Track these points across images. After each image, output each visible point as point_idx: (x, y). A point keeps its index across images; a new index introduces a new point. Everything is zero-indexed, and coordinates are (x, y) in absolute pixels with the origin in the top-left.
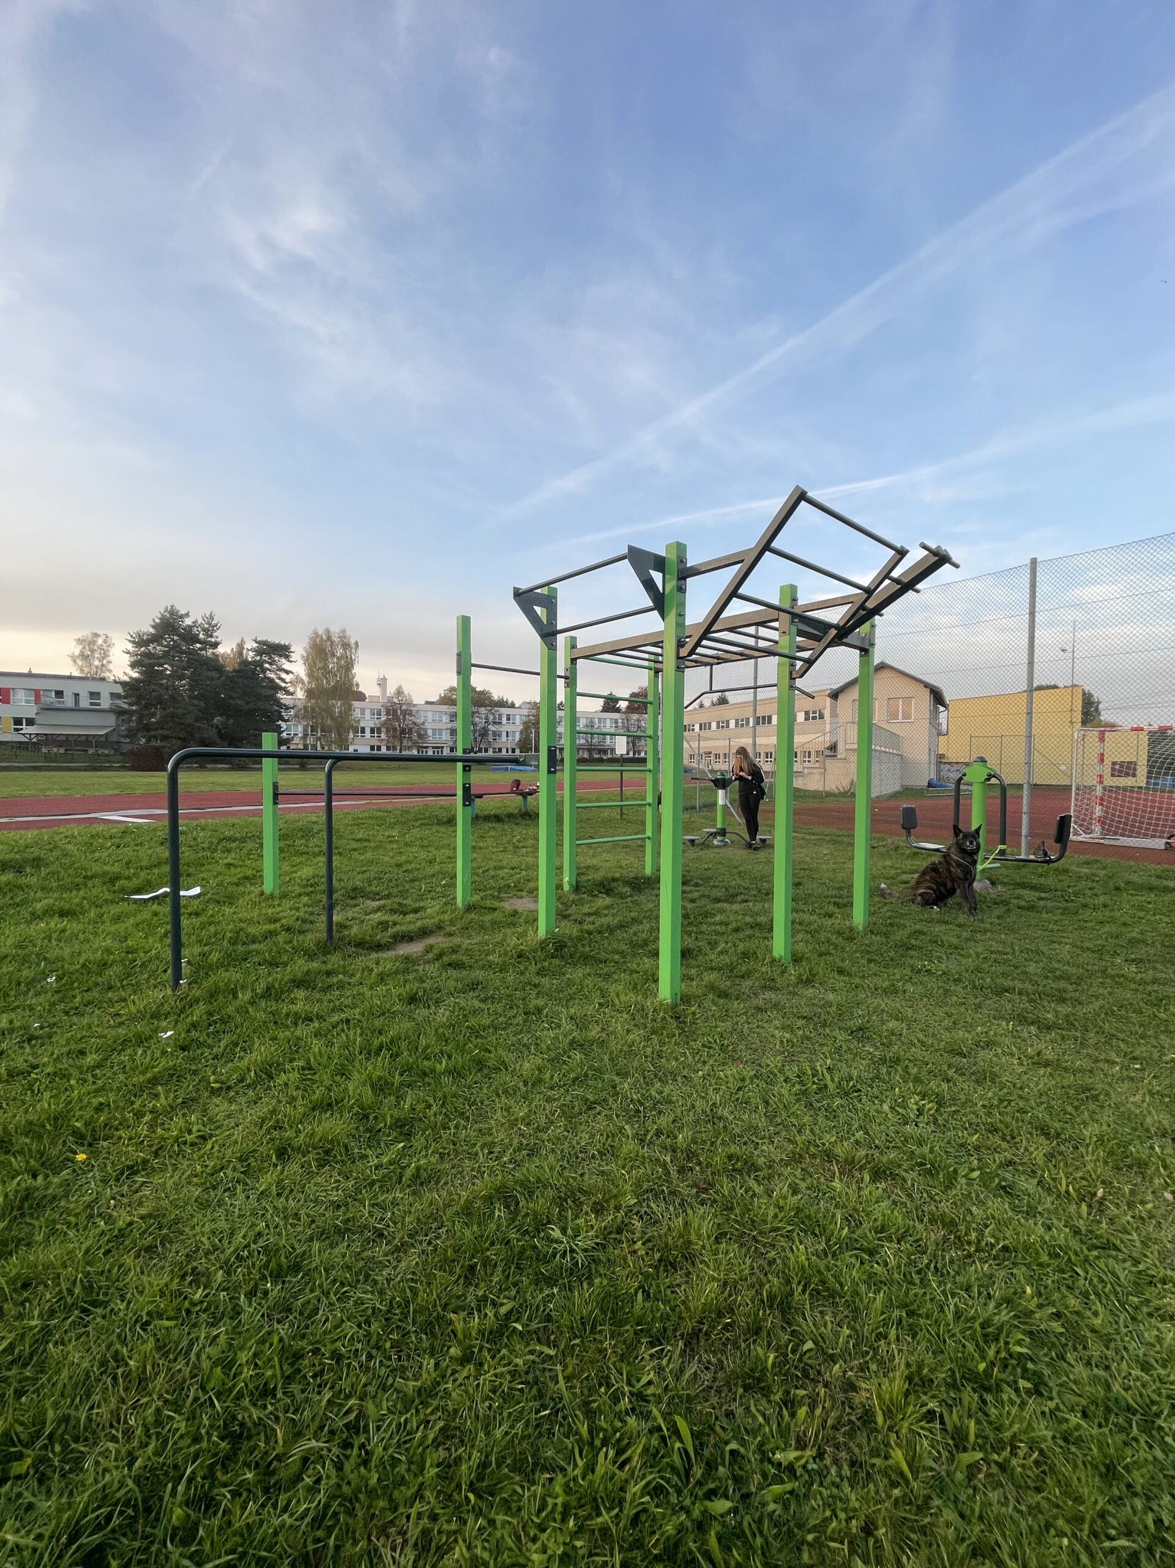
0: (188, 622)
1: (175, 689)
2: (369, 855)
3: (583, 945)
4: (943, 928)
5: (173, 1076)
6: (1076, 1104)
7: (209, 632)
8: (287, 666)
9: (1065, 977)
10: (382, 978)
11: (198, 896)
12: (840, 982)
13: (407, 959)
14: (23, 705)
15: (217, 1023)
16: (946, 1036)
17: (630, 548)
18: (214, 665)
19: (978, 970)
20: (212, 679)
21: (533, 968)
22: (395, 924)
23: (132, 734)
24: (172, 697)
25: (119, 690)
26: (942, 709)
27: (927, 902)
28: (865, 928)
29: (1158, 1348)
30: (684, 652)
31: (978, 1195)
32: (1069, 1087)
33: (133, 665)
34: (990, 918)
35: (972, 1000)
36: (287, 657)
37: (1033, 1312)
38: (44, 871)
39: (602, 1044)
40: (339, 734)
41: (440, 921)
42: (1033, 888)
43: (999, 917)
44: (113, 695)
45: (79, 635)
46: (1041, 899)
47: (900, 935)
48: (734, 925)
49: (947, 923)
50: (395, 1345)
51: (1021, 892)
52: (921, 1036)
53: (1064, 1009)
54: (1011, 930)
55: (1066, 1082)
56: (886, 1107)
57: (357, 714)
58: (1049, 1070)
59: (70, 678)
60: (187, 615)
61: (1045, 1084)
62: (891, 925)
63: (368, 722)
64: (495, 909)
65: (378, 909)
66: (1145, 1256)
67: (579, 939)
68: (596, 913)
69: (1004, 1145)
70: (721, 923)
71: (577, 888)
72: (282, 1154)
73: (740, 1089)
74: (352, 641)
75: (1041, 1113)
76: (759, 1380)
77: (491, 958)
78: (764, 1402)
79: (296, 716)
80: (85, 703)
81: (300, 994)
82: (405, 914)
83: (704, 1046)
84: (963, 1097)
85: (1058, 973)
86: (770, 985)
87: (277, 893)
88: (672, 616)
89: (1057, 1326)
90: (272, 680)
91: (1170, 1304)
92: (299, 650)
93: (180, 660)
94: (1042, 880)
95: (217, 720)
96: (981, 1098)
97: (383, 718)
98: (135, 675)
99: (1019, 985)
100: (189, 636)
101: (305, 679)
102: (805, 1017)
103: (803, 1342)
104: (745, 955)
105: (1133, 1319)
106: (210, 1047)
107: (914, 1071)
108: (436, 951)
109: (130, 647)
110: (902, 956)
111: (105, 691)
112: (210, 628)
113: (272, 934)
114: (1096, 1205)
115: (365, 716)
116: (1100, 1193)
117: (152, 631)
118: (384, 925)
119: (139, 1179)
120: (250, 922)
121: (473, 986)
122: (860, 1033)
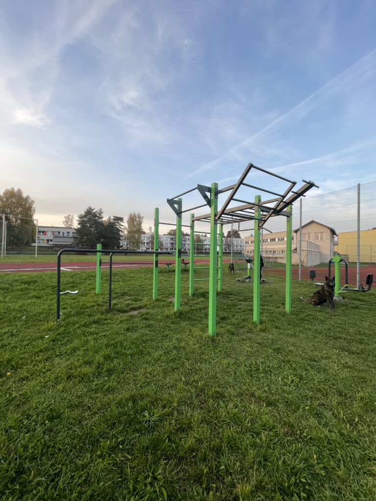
0: (94, 211)
1: (90, 230)
2: (132, 282)
3: (189, 314)
4: (320, 313)
5: (47, 349)
6: (357, 383)
7: (100, 214)
8: (122, 224)
9: (364, 334)
10: (121, 322)
11: (76, 294)
12: (275, 331)
13: (131, 316)
14: (49, 236)
15: (66, 333)
16: (310, 353)
17: (198, 185)
18: (101, 224)
19: (329, 329)
20: (100, 228)
21: (171, 321)
22: (132, 304)
23: (77, 244)
24: (89, 233)
25: (75, 231)
26: (335, 236)
27: (316, 304)
28: (290, 313)
29: (365, 488)
30: (217, 218)
31: (306, 417)
32: (356, 377)
33: (79, 224)
34: (339, 311)
35: (324, 340)
36: (122, 221)
37: (314, 465)
38: (36, 284)
39: (184, 348)
40: (137, 245)
41: (146, 304)
42: (359, 300)
43: (343, 311)
44: (73, 233)
45: (65, 216)
46: (362, 304)
47: (302, 316)
48: (243, 310)
49: (322, 312)
50: (81, 447)
51: (354, 301)
52: (301, 353)
53: (361, 347)
54: (346, 315)
55: (354, 375)
56: (280, 379)
57: (142, 238)
58: (349, 370)
59: (62, 228)
60: (94, 209)
61: (345, 375)
62: (300, 312)
63: (146, 241)
64: (164, 301)
65: (129, 299)
66: (370, 448)
67: (188, 312)
68: (197, 304)
69: (323, 397)
70: (239, 309)
71: (194, 295)
72: (69, 378)
73: (227, 367)
74: (141, 216)
75: (341, 386)
76: (200, 478)
77: (158, 317)
78: (199, 487)
79: (125, 239)
80: (66, 235)
81: (94, 325)
82: (136, 301)
83: (219, 351)
84: (311, 378)
85: (362, 332)
86: (250, 331)
87: (100, 294)
88: (213, 207)
89: (323, 473)
90: (118, 228)
91: (374, 470)
92: (126, 219)
93: (92, 223)
94: (363, 298)
95: (102, 240)
96: (318, 378)
97: (150, 239)
98: (79, 227)
99: (344, 336)
100: (95, 215)
101: (127, 228)
102: (259, 343)
103: (221, 466)
104: (244, 320)
105: (358, 474)
106: (61, 341)
107: (294, 366)
108: (141, 314)
109: (78, 219)
110: (301, 323)
111: (71, 231)
112: (100, 213)
113: (93, 306)
114: (354, 425)
115: (145, 239)
116: (356, 420)
117: (84, 214)
118: (128, 305)
119: (24, 382)
120: (89, 302)
121: (149, 326)
122: (278, 350)
